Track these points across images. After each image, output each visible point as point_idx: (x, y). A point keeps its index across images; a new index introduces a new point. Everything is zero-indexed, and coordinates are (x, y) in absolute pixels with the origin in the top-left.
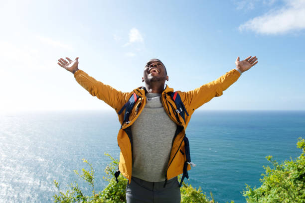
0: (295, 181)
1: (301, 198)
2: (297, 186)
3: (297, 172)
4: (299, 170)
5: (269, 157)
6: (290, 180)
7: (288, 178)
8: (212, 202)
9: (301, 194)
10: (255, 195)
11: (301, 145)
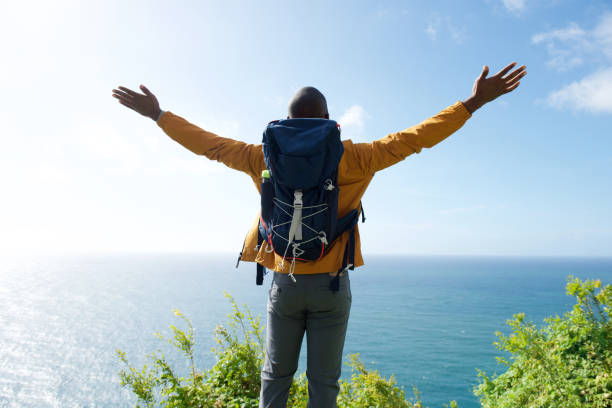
0: (563, 356)
1: (574, 384)
2: (568, 364)
3: (567, 339)
4: (572, 335)
5: (519, 315)
6: (556, 353)
7: (553, 351)
8: (417, 407)
9: (575, 378)
10: (496, 388)
11: (574, 289)
